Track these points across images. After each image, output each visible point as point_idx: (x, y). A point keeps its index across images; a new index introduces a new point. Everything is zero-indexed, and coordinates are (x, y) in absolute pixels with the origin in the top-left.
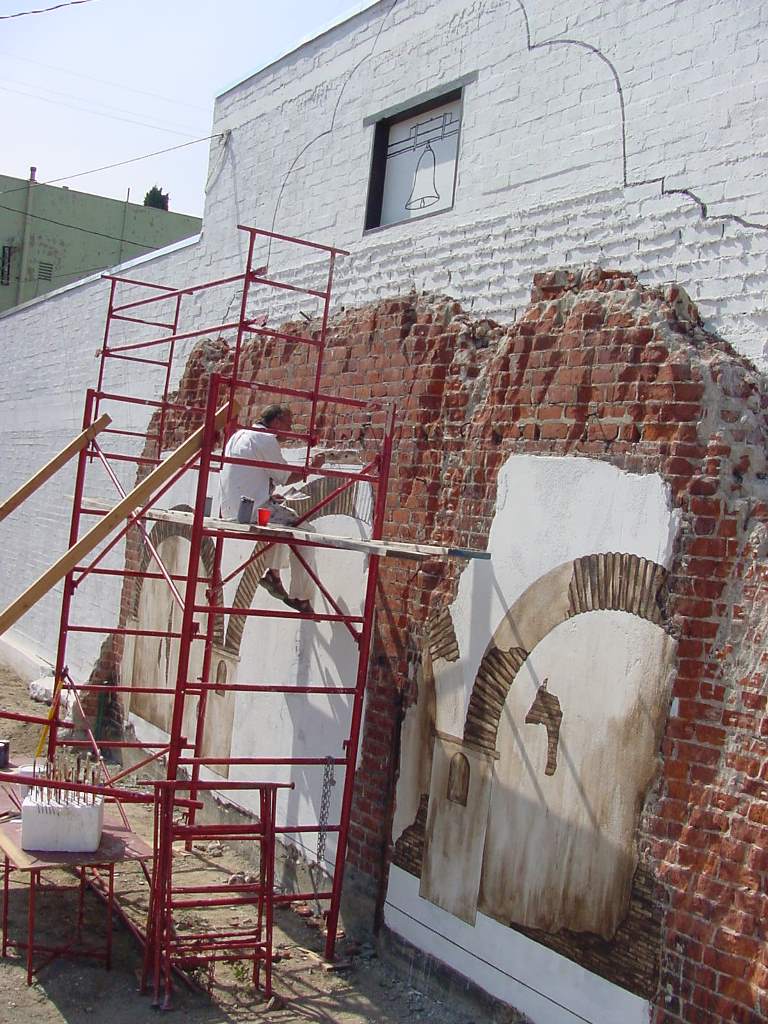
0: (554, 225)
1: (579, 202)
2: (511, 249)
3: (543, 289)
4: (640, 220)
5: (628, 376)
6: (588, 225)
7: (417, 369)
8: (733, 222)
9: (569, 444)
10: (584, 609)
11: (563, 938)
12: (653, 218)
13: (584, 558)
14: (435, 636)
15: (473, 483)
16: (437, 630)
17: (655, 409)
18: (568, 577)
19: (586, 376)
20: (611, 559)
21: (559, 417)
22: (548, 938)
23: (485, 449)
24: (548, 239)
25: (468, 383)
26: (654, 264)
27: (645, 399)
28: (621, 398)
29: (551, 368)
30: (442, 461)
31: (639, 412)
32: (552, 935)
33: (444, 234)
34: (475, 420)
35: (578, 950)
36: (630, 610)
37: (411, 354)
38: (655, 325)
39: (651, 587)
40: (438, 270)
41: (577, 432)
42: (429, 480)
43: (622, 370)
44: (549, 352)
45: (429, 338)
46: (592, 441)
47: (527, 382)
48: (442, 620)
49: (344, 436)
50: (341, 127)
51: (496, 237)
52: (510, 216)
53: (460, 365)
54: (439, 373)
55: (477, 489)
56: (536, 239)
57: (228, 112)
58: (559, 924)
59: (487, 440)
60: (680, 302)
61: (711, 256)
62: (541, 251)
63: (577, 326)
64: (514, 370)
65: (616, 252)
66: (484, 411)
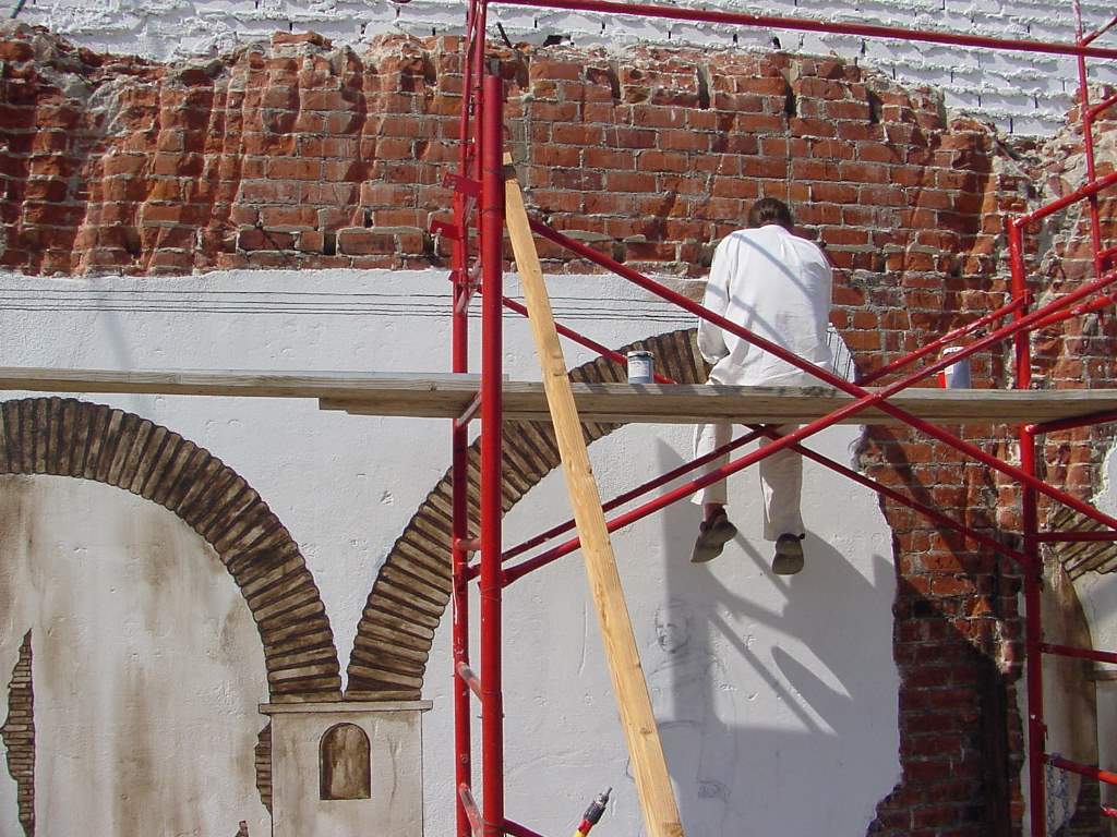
25: (1033, 204)
34: (1062, 256)
45: (923, 128)
54: (970, 187)
66: (1077, 245)
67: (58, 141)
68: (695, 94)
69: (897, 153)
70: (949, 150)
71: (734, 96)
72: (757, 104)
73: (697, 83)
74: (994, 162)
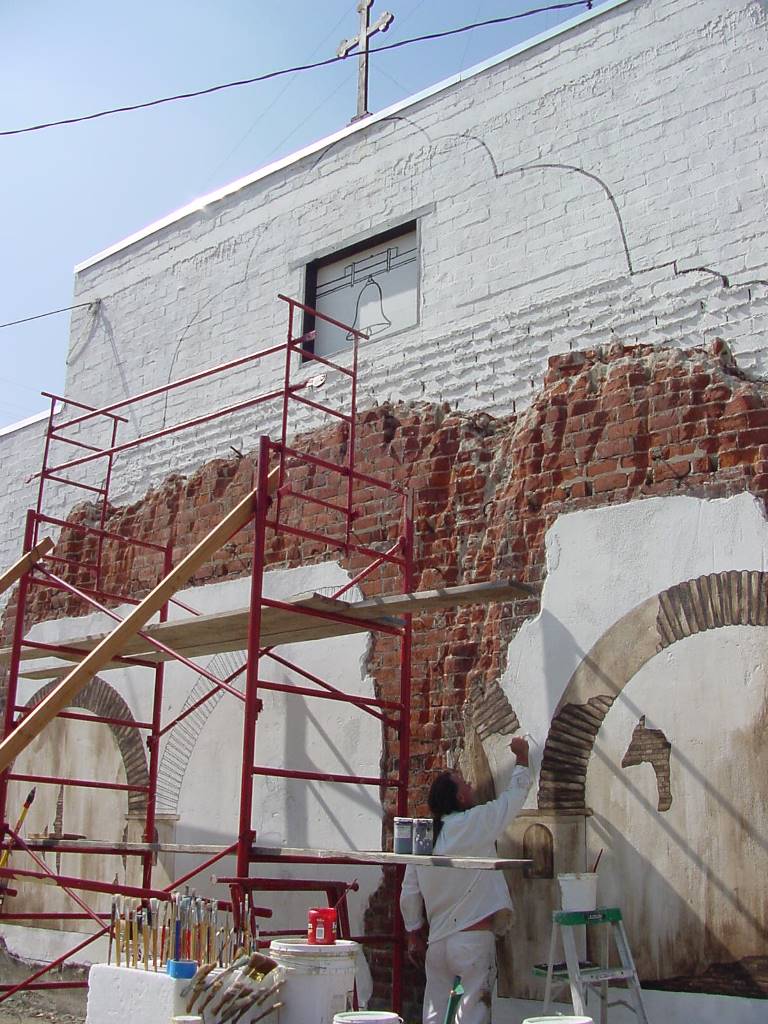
0: (551, 320)
1: (577, 296)
2: (501, 349)
3: (561, 369)
4: (654, 300)
5: (692, 416)
6: (595, 312)
7: (411, 468)
8: (760, 286)
9: (631, 491)
10: (680, 636)
11: (714, 975)
12: (669, 296)
13: (670, 589)
14: (479, 715)
15: (511, 554)
16: (482, 709)
17: (731, 438)
18: (655, 610)
19: (642, 427)
20: (705, 582)
21: (615, 468)
22: (693, 983)
23: (522, 518)
24: (546, 333)
25: (483, 466)
26: (677, 334)
27: (716, 433)
28: (688, 437)
29: (596, 428)
30: (459, 547)
31: (712, 445)
32: (699, 977)
33: (411, 350)
34: (498, 499)
35: (736, 982)
36: (739, 623)
37: (401, 454)
38: (710, 371)
39: (759, 594)
40: (406, 383)
41: (638, 479)
42: (445, 568)
43: (685, 412)
44: (591, 415)
45: (420, 436)
46: (659, 482)
47: (568, 446)
48: (489, 696)
49: (313, 552)
50: (256, 275)
51: (479, 342)
52: (495, 320)
53: (469, 452)
54: (443, 467)
55: (516, 558)
56: (531, 335)
57: (94, 283)
58: (708, 962)
59: (522, 510)
60: (725, 353)
61: (742, 316)
62: (539, 344)
63: (622, 385)
64: (548, 438)
65: (630, 332)
66: (510, 487)
67: (88, 554)
70: (431, 446)
74: (460, 444)
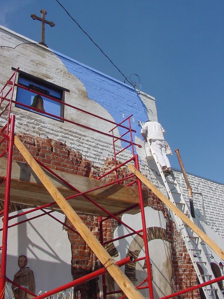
1: (110, 144)
10: (152, 239)
13: (149, 228)
24: (102, 149)
33: (61, 128)
45: (78, 159)
52: (88, 136)
53: (96, 172)
68: (33, 143)
69: (73, 163)
70: (83, 164)
71: (41, 145)
72: (46, 148)
73: (33, 141)
74: (92, 169)
